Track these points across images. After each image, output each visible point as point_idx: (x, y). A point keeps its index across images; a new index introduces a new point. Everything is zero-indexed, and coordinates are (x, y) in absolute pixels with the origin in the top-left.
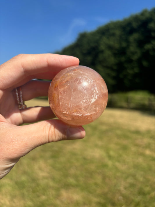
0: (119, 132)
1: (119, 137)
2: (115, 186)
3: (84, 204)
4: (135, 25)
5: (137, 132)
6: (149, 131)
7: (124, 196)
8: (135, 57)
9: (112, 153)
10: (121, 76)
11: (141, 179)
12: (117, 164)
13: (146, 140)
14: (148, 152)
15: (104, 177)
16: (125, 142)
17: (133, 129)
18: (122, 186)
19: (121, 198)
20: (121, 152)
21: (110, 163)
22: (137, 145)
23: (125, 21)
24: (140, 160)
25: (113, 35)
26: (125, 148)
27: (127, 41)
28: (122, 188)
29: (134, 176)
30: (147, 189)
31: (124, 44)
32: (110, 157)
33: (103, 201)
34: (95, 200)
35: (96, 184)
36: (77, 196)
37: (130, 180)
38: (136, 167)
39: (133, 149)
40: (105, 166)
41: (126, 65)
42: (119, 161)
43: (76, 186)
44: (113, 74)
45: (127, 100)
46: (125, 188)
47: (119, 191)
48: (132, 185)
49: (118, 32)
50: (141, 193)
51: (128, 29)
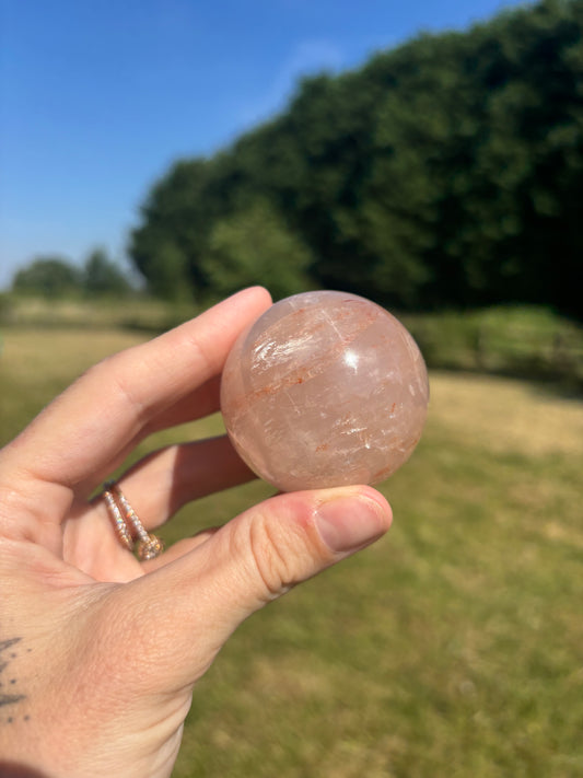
0: (448, 458)
1: (448, 474)
2: (445, 645)
3: (341, 705)
4: (511, 51)
5: (516, 460)
6: (556, 458)
7: (478, 681)
8: (508, 179)
9: (427, 533)
10: (453, 250)
11: (536, 623)
12: (449, 571)
13: (548, 489)
14: (554, 531)
15: (405, 618)
16: (472, 495)
17: (498, 447)
18: (469, 645)
19: (466, 685)
20: (458, 529)
21: (422, 567)
22: (515, 506)
23: (476, 32)
24: (529, 556)
25: (429, 86)
26: (472, 515)
27: (479, 111)
28: (468, 653)
29: (510, 613)
30: (558, 657)
31: (468, 128)
32: (421, 547)
33: (404, 695)
34: (378, 691)
35: (377, 640)
36: (313, 680)
37: (498, 627)
38: (516, 580)
39: (504, 519)
40: (405, 577)
41: (471, 207)
42: (454, 562)
43: (308, 646)
44: (425, 241)
45: (475, 342)
46: (482, 653)
47: (461, 663)
48: (505, 644)
49: (448, 78)
50: (540, 669)
51: (485, 63)
